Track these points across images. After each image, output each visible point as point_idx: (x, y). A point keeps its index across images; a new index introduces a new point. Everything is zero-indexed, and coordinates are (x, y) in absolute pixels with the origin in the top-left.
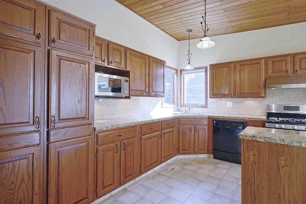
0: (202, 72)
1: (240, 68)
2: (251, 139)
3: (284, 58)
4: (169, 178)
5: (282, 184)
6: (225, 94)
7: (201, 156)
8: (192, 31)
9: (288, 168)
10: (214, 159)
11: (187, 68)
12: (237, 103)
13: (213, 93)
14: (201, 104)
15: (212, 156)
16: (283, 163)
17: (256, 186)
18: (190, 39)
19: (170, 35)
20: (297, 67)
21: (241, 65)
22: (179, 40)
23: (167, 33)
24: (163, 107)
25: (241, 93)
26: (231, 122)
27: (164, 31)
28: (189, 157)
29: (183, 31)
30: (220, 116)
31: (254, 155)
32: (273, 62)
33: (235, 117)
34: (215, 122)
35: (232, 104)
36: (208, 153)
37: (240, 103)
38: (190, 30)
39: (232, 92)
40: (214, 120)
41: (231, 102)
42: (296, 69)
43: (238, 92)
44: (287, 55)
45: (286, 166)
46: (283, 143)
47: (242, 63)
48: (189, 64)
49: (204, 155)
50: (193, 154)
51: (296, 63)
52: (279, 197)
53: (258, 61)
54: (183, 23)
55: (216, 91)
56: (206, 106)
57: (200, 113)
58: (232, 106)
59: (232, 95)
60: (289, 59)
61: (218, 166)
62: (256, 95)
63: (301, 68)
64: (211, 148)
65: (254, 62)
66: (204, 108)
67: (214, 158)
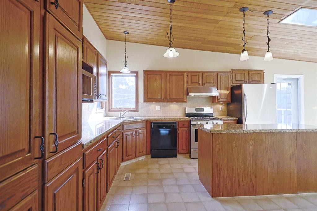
0: (132, 76)
1: (169, 77)
2: (218, 132)
3: (197, 74)
4: (133, 187)
5: (234, 159)
6: (158, 99)
7: (141, 159)
8: (128, 33)
9: (237, 148)
10: (152, 159)
11: (124, 71)
12: (164, 106)
13: (147, 97)
14: (132, 108)
15: (149, 156)
16: (234, 145)
17: (220, 165)
18: (127, 42)
19: (101, 30)
20: (204, 82)
21: (170, 75)
22: (107, 39)
23: (99, 27)
24: (97, 112)
25: (170, 98)
26: (167, 123)
27: (98, 25)
28: (131, 162)
29: (120, 31)
30: (157, 118)
31: (219, 144)
32: (191, 76)
33: (169, 119)
34: (153, 124)
35: (160, 108)
36: (146, 154)
37: (166, 106)
38: (127, 33)
39: (163, 97)
40: (151, 123)
41: (159, 106)
42: (204, 83)
43: (168, 97)
44: (199, 72)
45: (236, 146)
46: (236, 132)
47: (171, 73)
48: (126, 67)
49: (142, 157)
50: (135, 158)
51: (204, 78)
52: (233, 168)
53: (182, 74)
54: (125, 23)
55: (149, 96)
56: (136, 110)
57: (134, 117)
58: (160, 109)
59: (163, 99)
60: (200, 75)
61: (160, 163)
62: (179, 100)
63: (206, 82)
64: (149, 149)
65: (179, 74)
66: (135, 112)
67: (152, 157)
